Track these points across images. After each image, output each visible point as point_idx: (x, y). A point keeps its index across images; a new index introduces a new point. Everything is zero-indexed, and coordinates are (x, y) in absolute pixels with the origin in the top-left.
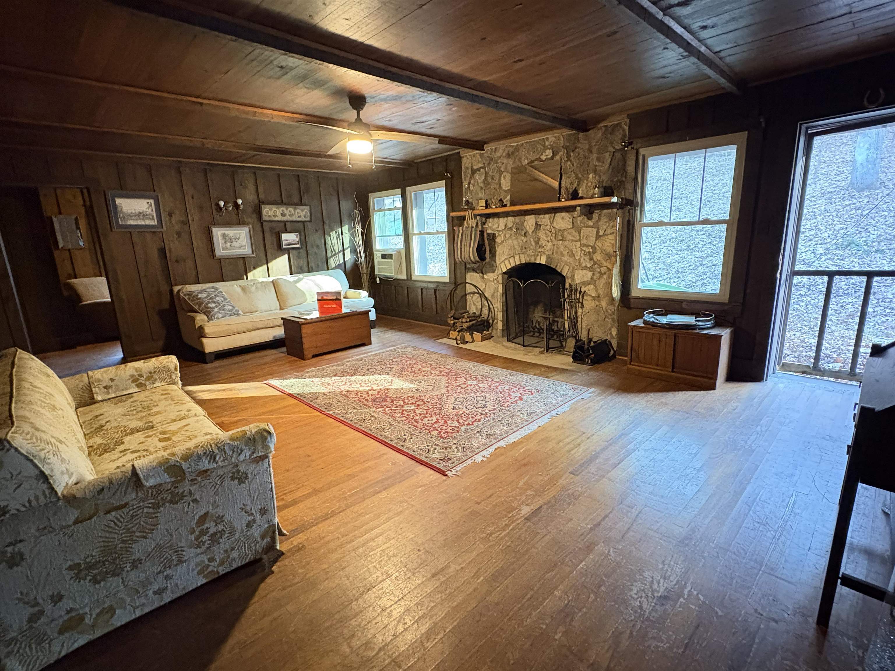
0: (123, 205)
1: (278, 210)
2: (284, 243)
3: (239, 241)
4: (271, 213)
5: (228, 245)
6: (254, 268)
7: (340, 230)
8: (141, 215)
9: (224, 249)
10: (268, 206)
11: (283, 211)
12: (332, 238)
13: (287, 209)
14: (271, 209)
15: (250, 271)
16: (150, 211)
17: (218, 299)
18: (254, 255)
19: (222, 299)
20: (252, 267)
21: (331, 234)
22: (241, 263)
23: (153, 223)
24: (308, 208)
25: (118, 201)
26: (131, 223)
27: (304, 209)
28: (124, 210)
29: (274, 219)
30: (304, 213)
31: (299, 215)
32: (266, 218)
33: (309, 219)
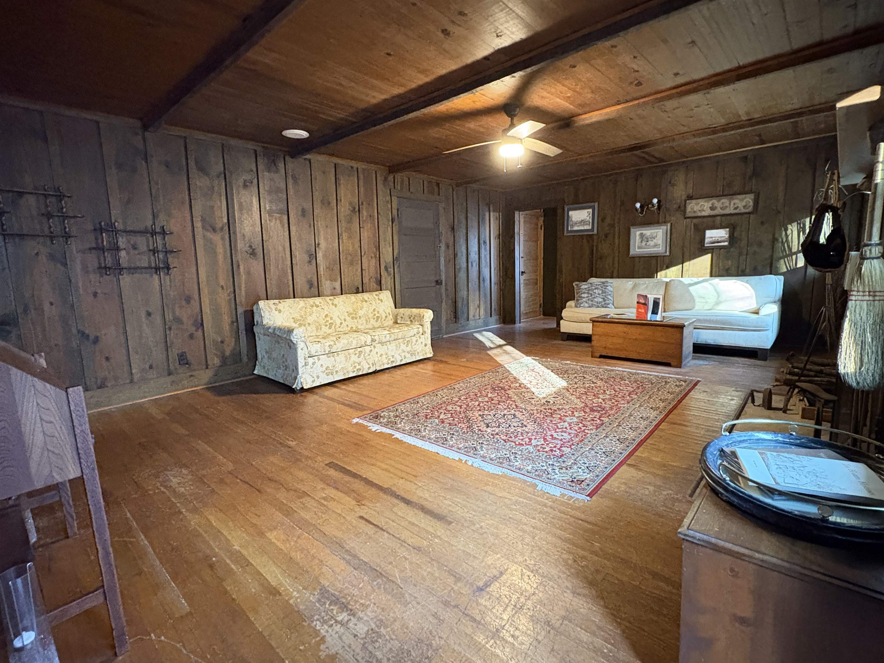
0: (573, 216)
1: (706, 204)
2: (707, 240)
3: (655, 241)
4: (697, 208)
5: (644, 244)
6: (669, 267)
8: (583, 222)
9: (639, 248)
10: (694, 201)
11: (712, 204)
12: (789, 232)
13: (719, 201)
14: (697, 204)
15: (661, 270)
16: (588, 218)
17: (596, 291)
18: (668, 254)
19: (600, 292)
20: (665, 266)
21: (789, 227)
22: (654, 262)
23: (589, 227)
24: (752, 196)
25: (571, 213)
26: (576, 228)
27: (745, 198)
28: (573, 219)
29: (700, 214)
30: (744, 203)
31: (736, 206)
32: (688, 214)
33: (750, 209)
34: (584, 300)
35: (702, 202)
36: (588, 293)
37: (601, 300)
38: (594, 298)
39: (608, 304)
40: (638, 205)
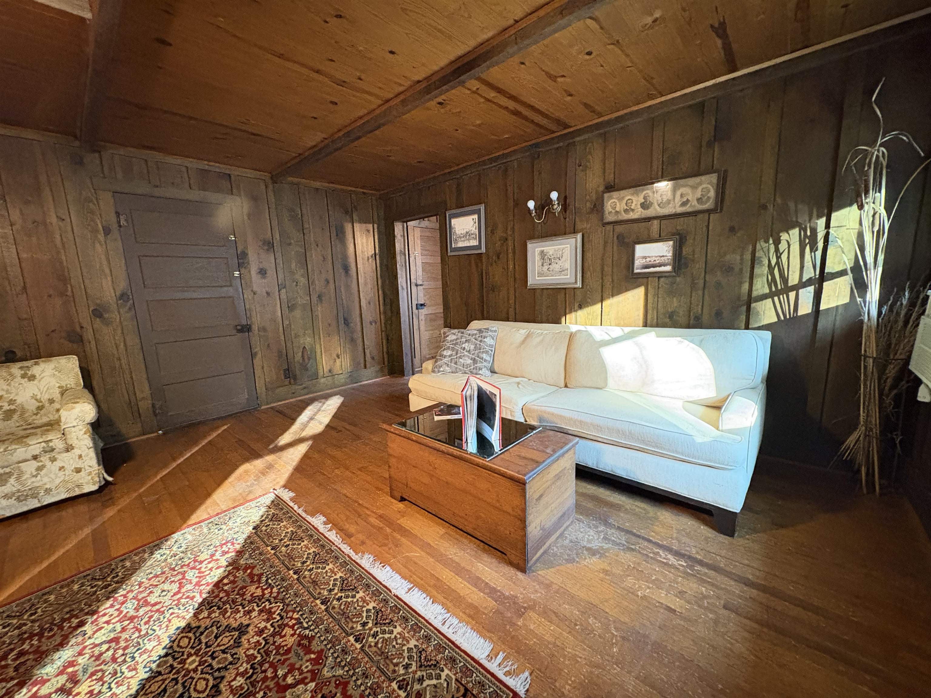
0: (456, 227)
1: (634, 199)
2: (638, 263)
3: (560, 263)
4: (620, 206)
5: (546, 267)
6: (580, 307)
7: (822, 222)
8: (468, 235)
9: (540, 275)
10: (615, 194)
11: (645, 198)
12: (783, 246)
14: (621, 199)
15: (570, 312)
16: (474, 229)
17: (466, 345)
18: (579, 285)
19: (472, 347)
20: (576, 305)
21: (784, 236)
22: (561, 297)
23: (475, 243)
24: (713, 178)
25: (454, 221)
26: (461, 244)
27: (700, 184)
28: (457, 232)
29: (626, 217)
30: (698, 194)
31: (685, 199)
32: (610, 218)
33: (709, 205)
34: (445, 360)
35: (627, 195)
36: (453, 349)
37: (469, 361)
38: (460, 357)
39: (480, 369)
40: (531, 204)
